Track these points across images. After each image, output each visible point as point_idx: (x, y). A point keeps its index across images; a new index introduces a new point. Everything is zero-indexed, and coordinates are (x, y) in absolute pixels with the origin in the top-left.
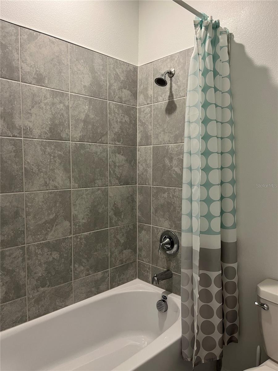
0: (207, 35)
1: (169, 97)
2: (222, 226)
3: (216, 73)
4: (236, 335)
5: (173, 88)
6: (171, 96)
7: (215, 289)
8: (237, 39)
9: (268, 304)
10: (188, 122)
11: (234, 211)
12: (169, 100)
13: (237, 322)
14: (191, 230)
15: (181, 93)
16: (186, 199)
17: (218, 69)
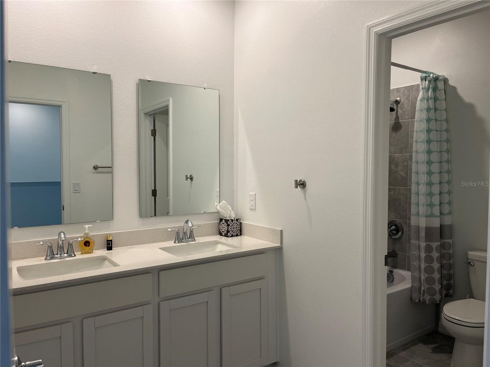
0: (430, 86)
1: (395, 119)
2: (441, 213)
3: (436, 109)
4: (451, 292)
5: (399, 112)
6: (397, 118)
7: (435, 255)
8: (451, 83)
9: (474, 262)
10: (415, 141)
11: (450, 203)
12: (395, 121)
13: (452, 282)
14: (418, 214)
15: (405, 117)
16: (415, 193)
17: (437, 107)
